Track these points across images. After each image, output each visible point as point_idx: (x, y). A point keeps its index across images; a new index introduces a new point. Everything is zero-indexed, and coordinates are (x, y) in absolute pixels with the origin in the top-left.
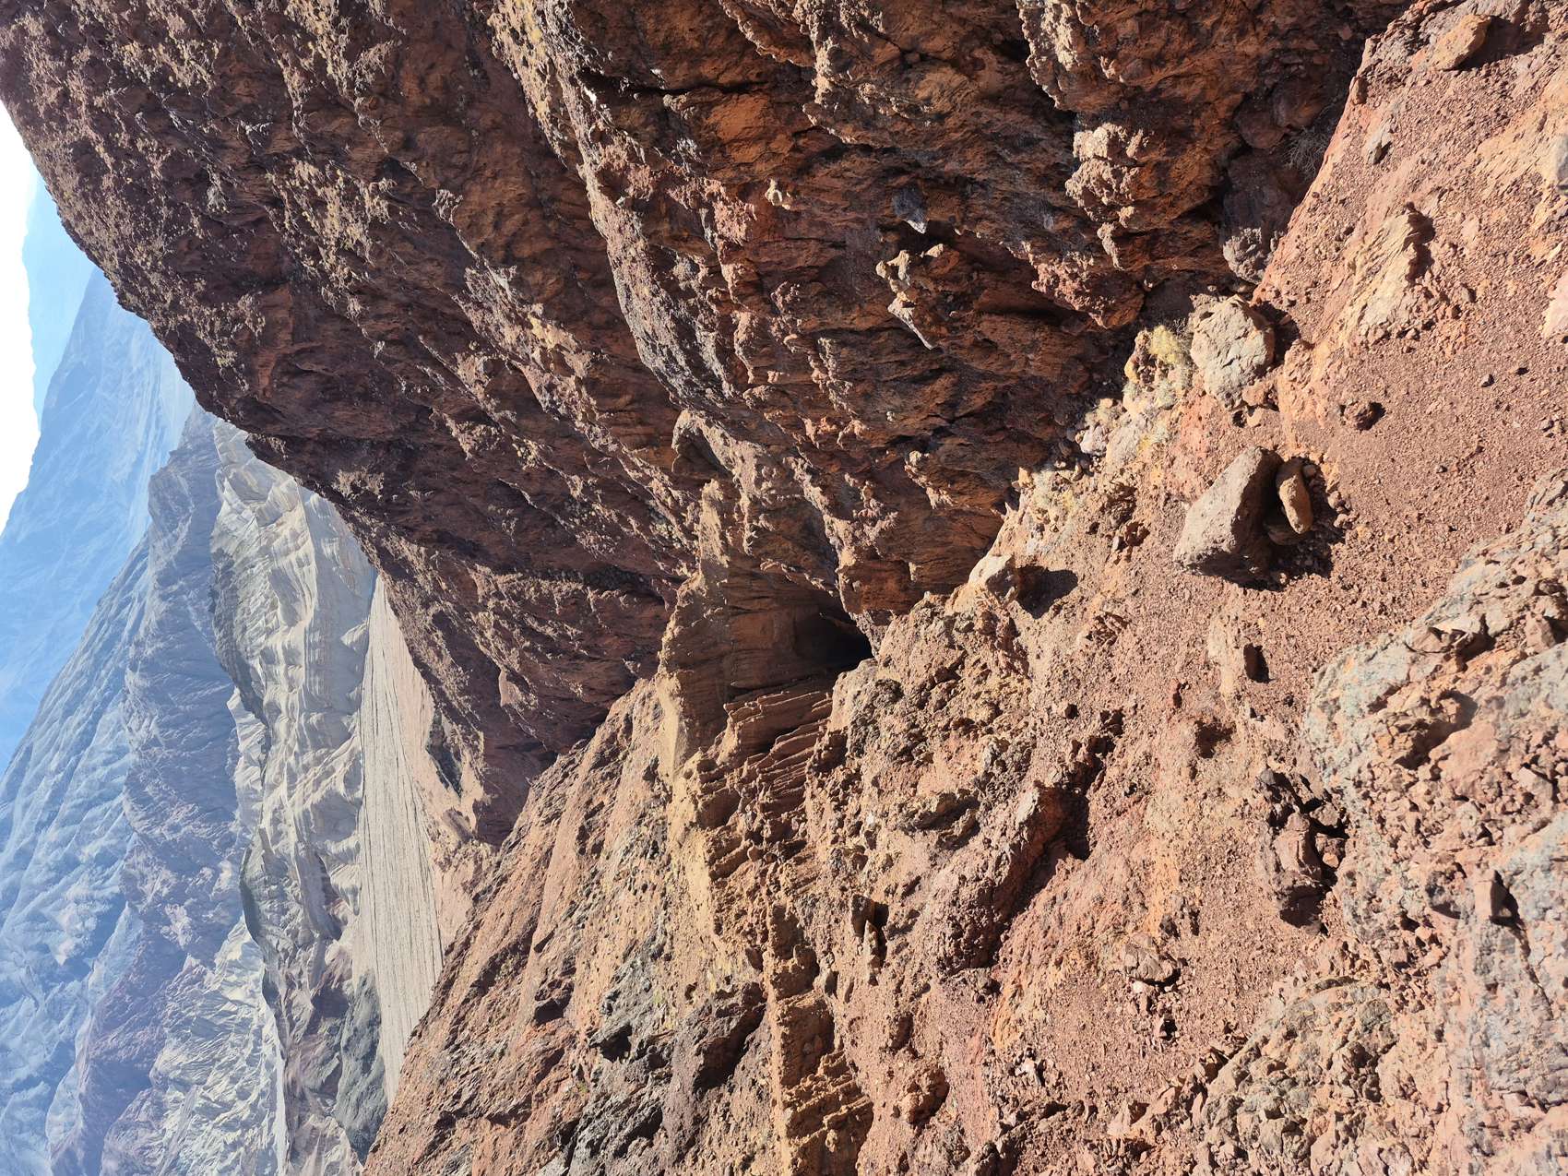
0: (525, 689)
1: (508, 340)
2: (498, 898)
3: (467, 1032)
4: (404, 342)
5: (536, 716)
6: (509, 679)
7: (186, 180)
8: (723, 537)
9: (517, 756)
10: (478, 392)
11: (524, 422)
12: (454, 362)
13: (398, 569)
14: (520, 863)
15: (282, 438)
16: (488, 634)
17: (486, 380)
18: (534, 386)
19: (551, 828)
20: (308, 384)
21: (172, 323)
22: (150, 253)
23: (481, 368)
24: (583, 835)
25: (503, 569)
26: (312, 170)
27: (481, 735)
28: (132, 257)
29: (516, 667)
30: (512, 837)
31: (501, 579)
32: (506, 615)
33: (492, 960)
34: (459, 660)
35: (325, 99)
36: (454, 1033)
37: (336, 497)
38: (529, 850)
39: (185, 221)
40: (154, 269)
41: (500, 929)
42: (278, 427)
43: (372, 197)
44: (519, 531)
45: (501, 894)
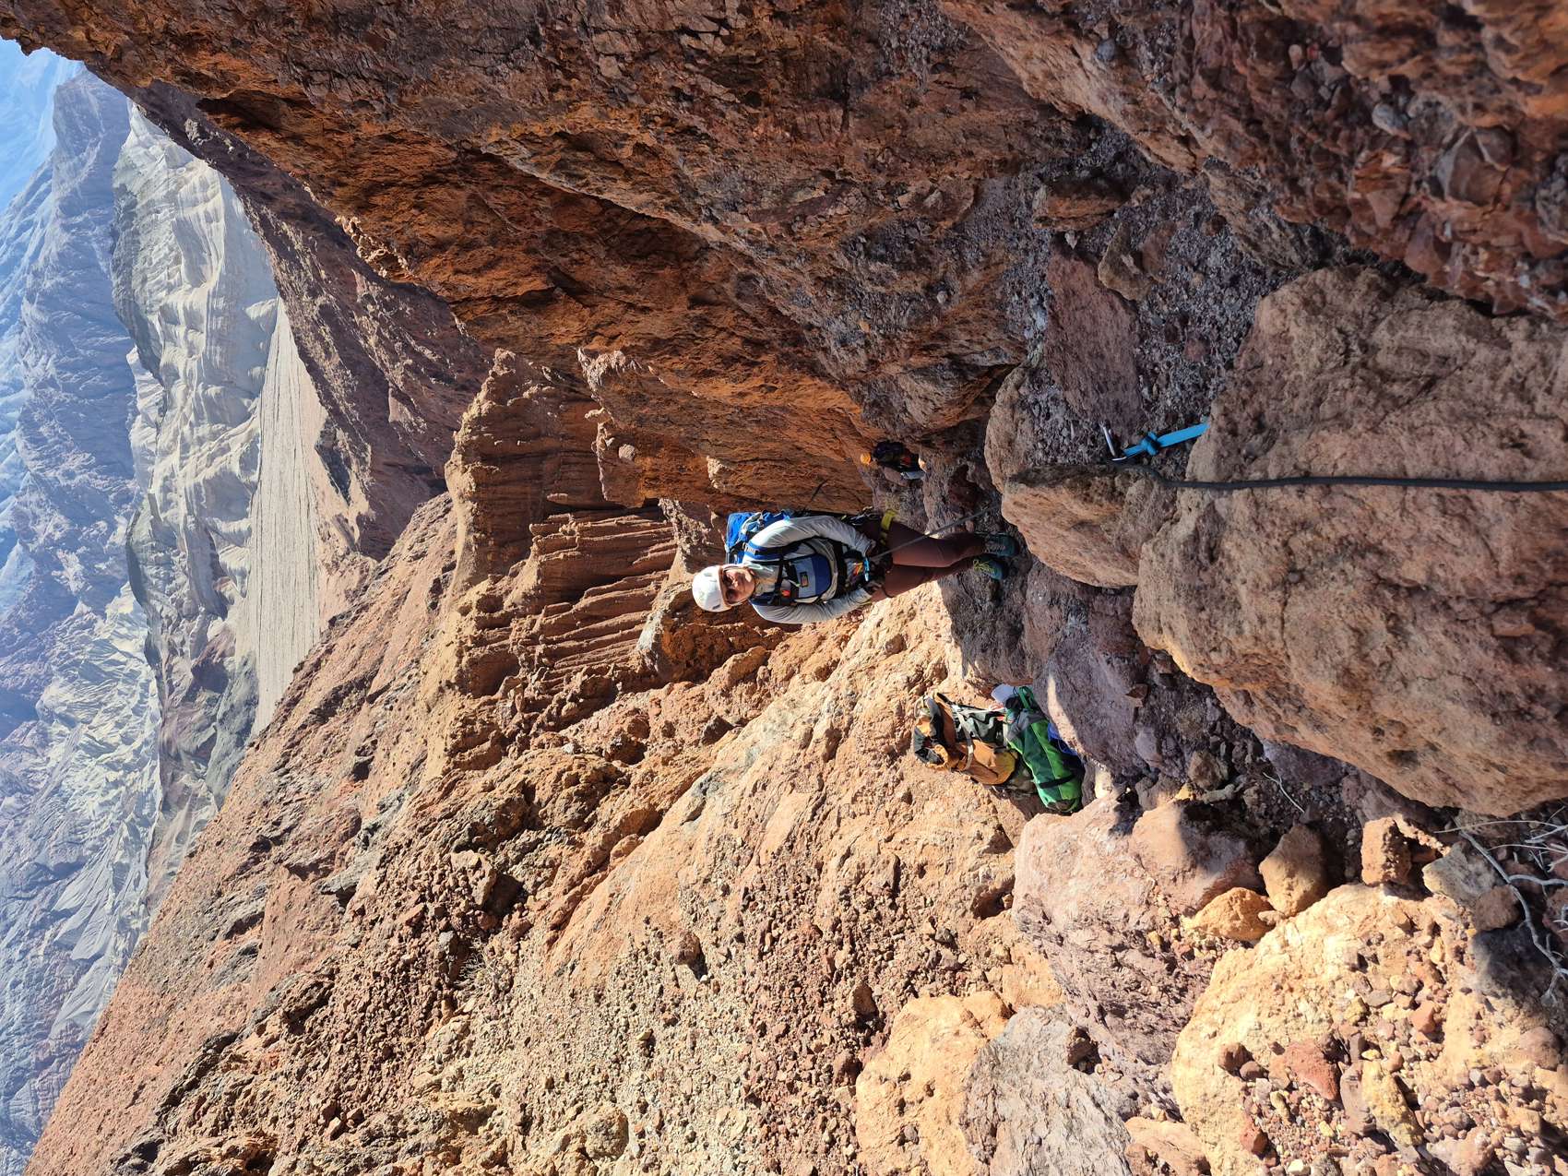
2: (352, 629)
3: (299, 758)
9: (406, 477)
14: (382, 596)
16: (372, 341)
19: (415, 566)
24: (437, 588)
27: (369, 447)
29: (400, 384)
32: (384, 323)
33: (336, 691)
34: (347, 362)
36: (286, 757)
41: (349, 660)
45: (358, 622)
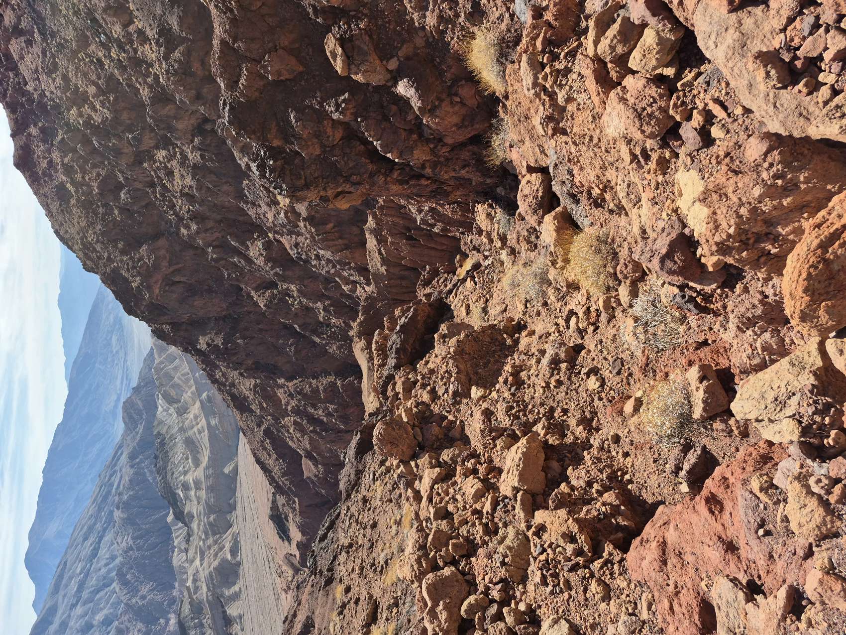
0: (315, 463)
1: (270, 220)
4: (222, 246)
5: (324, 481)
6: (306, 458)
8: (380, 253)
10: (260, 262)
11: (287, 273)
12: (247, 248)
13: (242, 406)
15: (169, 324)
16: (292, 430)
17: (264, 253)
18: (287, 246)
20: (179, 289)
21: (108, 270)
23: (261, 247)
25: (290, 379)
26: (163, 153)
27: (296, 499)
28: (86, 238)
31: (290, 384)
34: (280, 456)
35: (162, 97)
37: (199, 353)
40: (98, 241)
42: (166, 317)
43: (192, 153)
44: (296, 351)
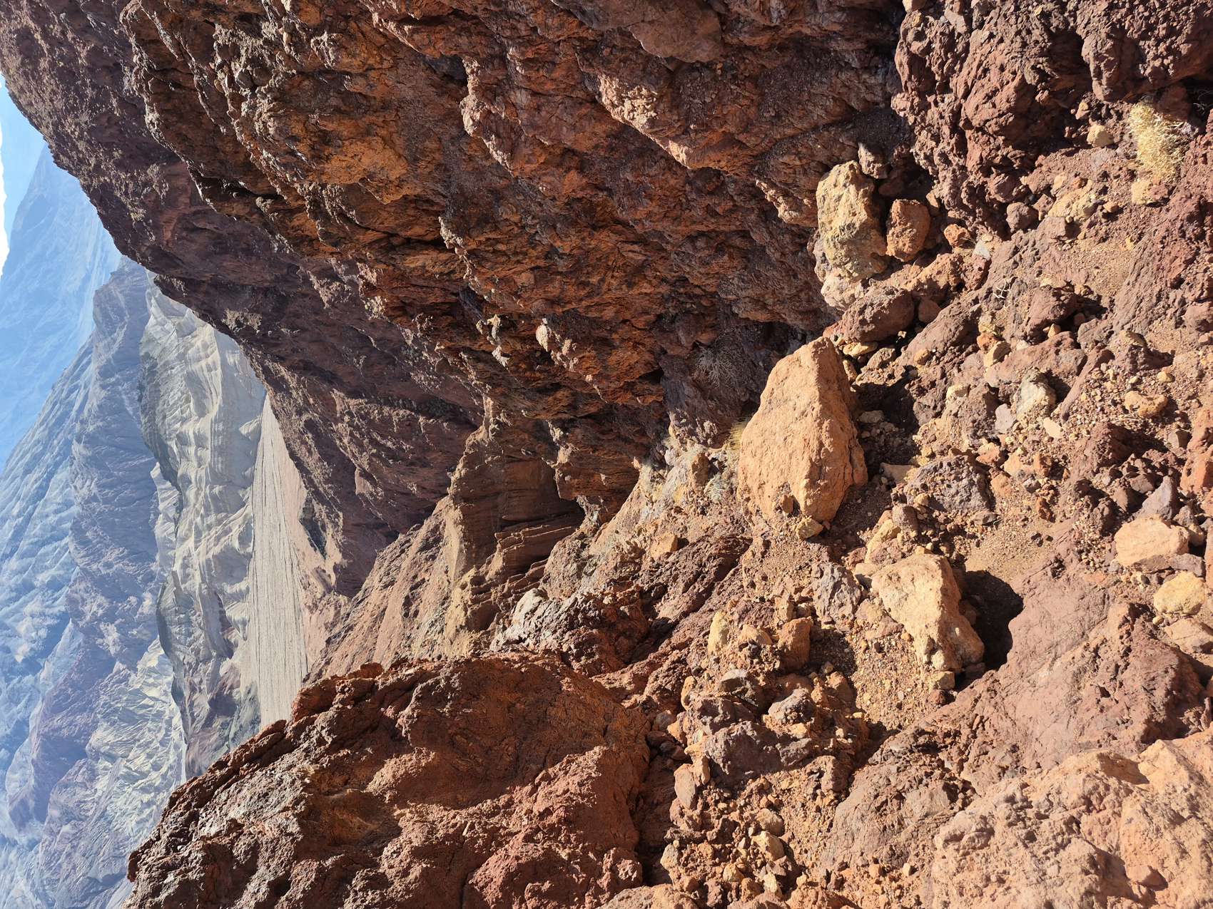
0: (375, 484)
2: (344, 644)
5: (382, 504)
6: (361, 475)
7: (107, 67)
9: (369, 532)
13: (278, 385)
14: (363, 617)
15: (182, 280)
16: (346, 440)
19: (386, 592)
20: (201, 239)
21: (95, 183)
22: (77, 124)
24: (408, 602)
25: (354, 394)
27: (341, 514)
28: (63, 126)
29: (366, 467)
30: (360, 595)
31: (352, 402)
32: (357, 428)
34: (325, 457)
37: (224, 328)
38: (370, 608)
39: (106, 102)
40: (81, 138)
42: (179, 271)
44: (366, 365)
45: (347, 639)
